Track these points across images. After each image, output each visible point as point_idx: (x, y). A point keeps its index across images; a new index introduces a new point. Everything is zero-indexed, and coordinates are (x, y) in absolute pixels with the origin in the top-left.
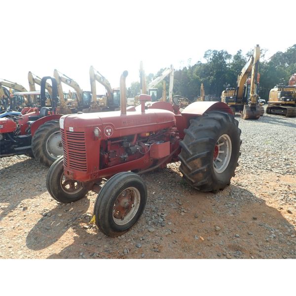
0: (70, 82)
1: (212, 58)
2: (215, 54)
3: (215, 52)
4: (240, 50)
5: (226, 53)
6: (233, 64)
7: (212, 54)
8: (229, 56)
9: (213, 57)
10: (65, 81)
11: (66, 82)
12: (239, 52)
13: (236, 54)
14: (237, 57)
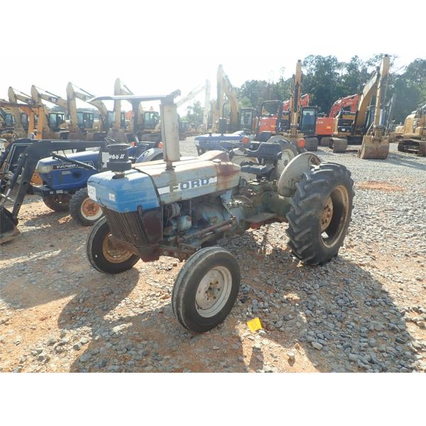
1: (314, 67)
2: (319, 62)
3: (318, 57)
4: (356, 56)
5: (335, 60)
6: (345, 77)
7: (314, 62)
8: (339, 66)
9: (317, 66)
12: (354, 59)
13: (349, 62)
14: (352, 67)
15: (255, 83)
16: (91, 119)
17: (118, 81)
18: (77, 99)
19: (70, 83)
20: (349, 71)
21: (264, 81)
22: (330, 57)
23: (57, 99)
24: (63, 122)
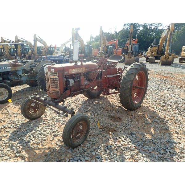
16: (28, 50)
17: (35, 35)
19: (16, 36)
20: (143, 28)
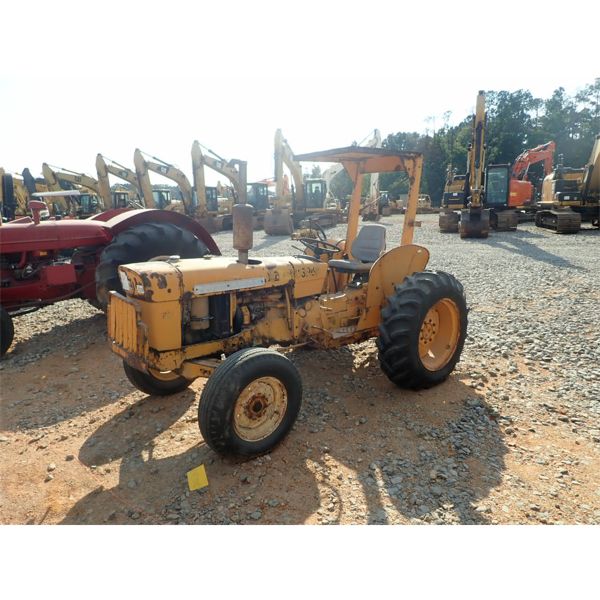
0: (167, 170)
1: (495, 108)
2: (503, 100)
3: (503, 94)
4: (561, 88)
5: (528, 95)
6: (543, 119)
7: (495, 101)
8: (535, 103)
9: (499, 107)
10: (156, 168)
11: (158, 170)
12: (558, 93)
13: (550, 98)
14: (554, 104)
15: (402, 137)
18: (205, 167)
21: (415, 134)
22: (520, 91)
23: (168, 169)
24: (168, 203)
